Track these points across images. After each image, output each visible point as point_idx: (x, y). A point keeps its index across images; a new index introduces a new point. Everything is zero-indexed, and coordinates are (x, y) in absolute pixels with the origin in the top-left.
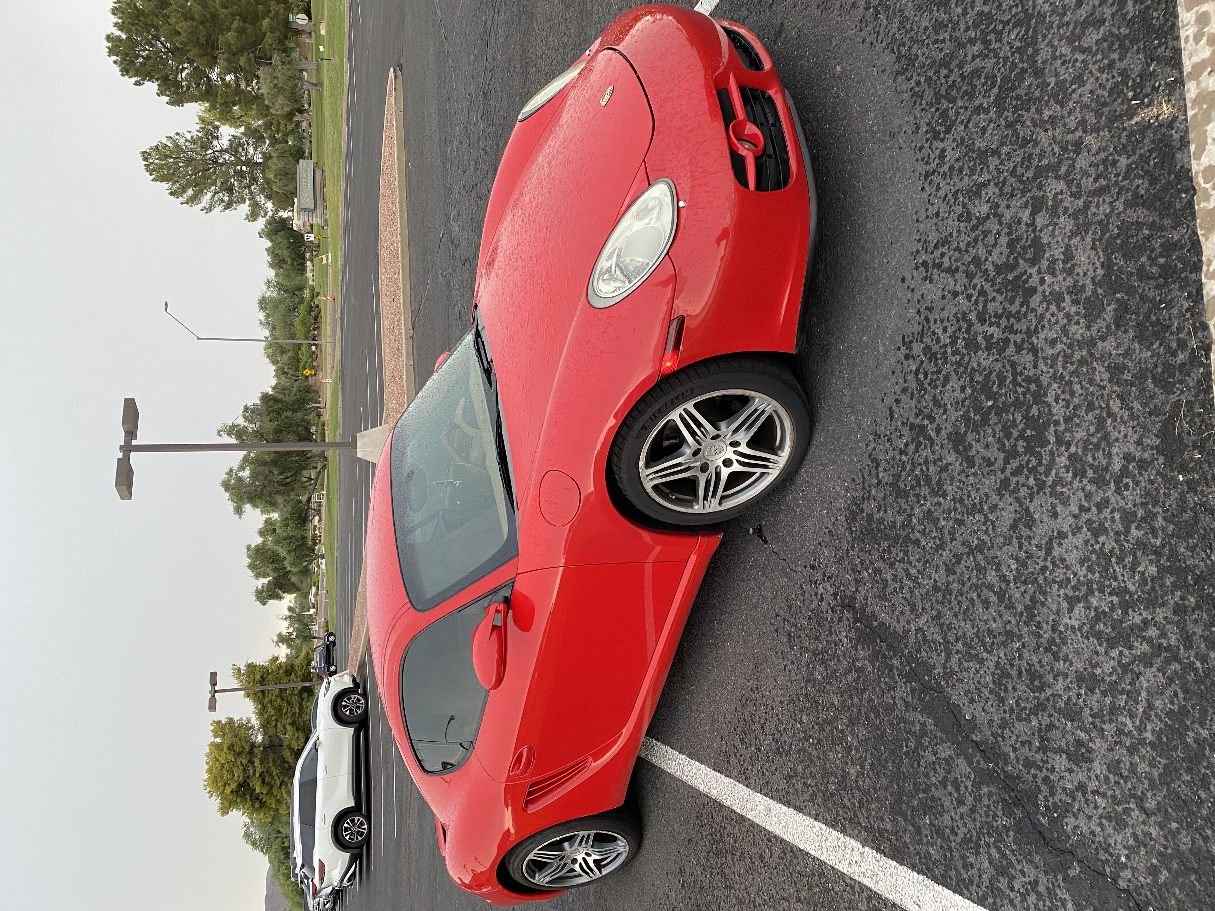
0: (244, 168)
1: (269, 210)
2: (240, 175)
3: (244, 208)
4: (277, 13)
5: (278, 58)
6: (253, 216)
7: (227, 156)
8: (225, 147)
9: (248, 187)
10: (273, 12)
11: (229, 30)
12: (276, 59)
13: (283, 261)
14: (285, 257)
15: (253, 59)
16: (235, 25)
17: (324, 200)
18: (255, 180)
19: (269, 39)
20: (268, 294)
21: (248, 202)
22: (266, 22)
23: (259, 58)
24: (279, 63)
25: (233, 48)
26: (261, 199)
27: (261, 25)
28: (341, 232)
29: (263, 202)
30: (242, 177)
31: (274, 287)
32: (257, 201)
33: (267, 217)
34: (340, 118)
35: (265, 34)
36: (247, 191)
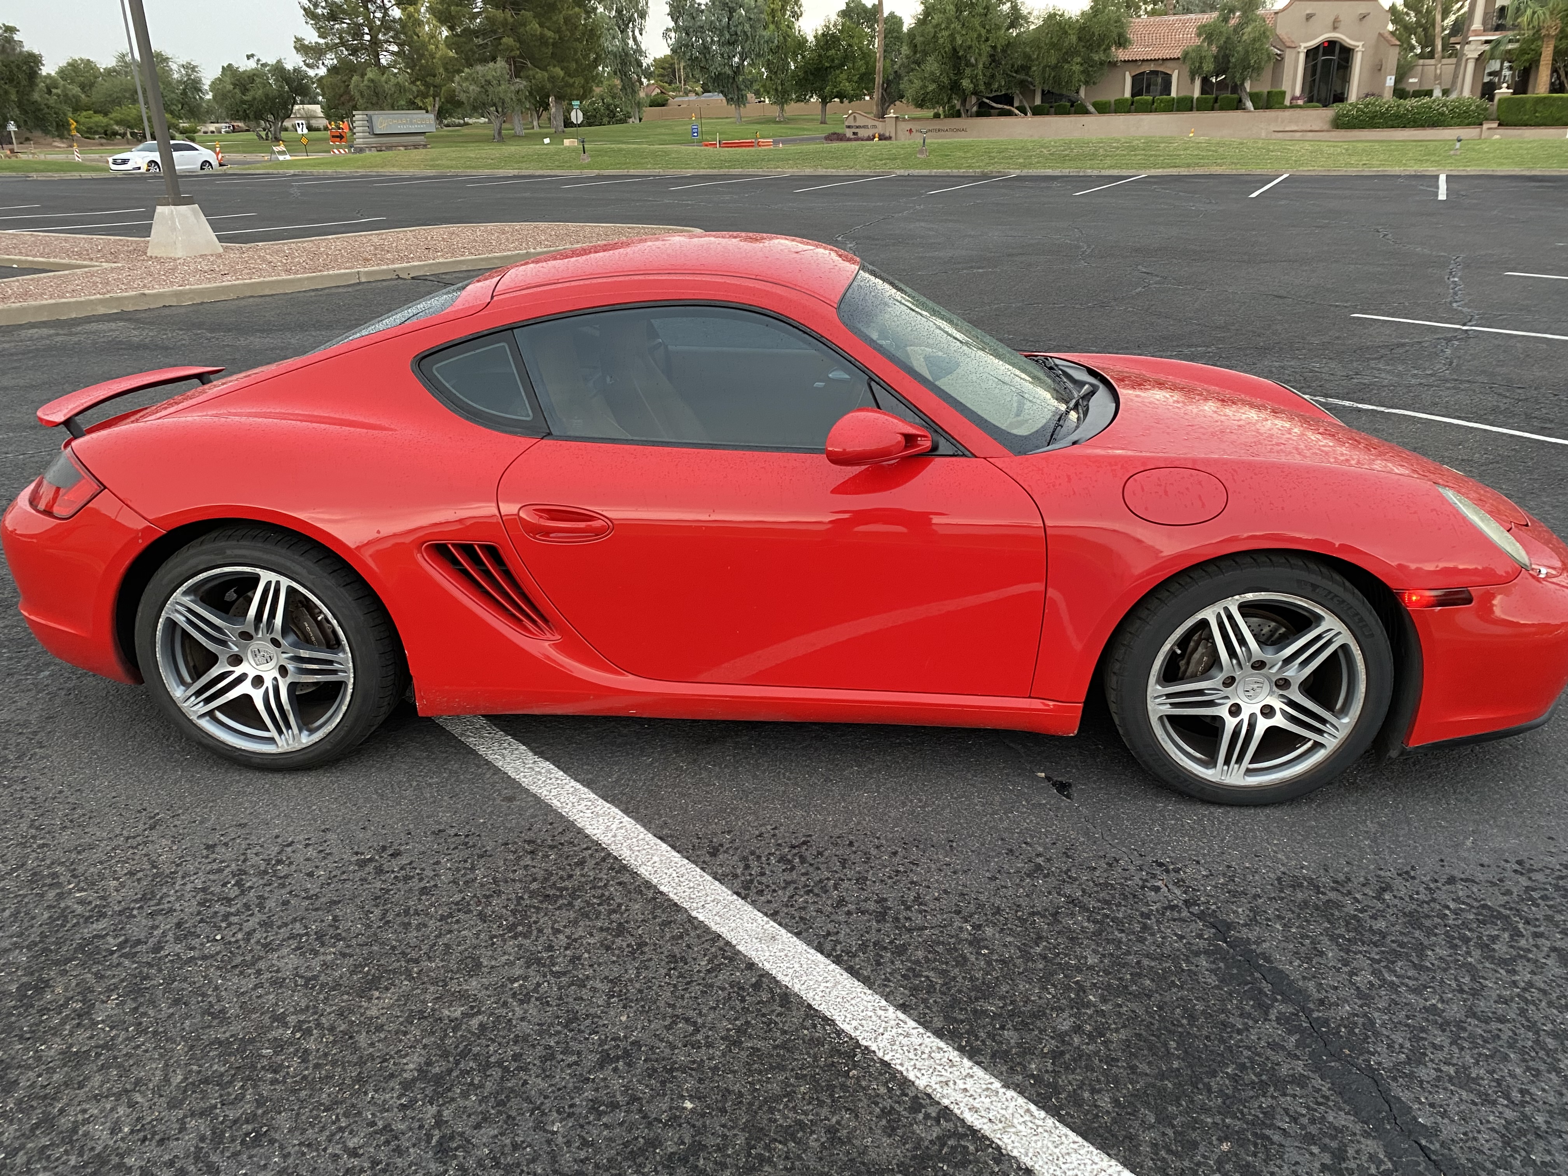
0: (367, 37)
1: (317, 71)
2: (357, 33)
3: (312, 37)
4: (572, 86)
5: (522, 86)
6: (301, 47)
7: (379, 15)
8: (390, 12)
9: (343, 43)
10: (571, 81)
11: (541, 25)
12: (521, 84)
13: (245, 90)
14: (252, 93)
15: (512, 54)
16: (549, 34)
17: (389, 148)
18: (354, 51)
19: (541, 75)
20: (174, 67)
21: (322, 41)
22: (559, 72)
23: (515, 62)
24: (517, 87)
25: (522, 30)
26: (330, 59)
27: (555, 66)
28: (362, 171)
29: (326, 62)
30: (355, 34)
31: (188, 75)
32: (325, 54)
33: (305, 68)
34: (516, 166)
35: (547, 71)
36: (337, 41)
